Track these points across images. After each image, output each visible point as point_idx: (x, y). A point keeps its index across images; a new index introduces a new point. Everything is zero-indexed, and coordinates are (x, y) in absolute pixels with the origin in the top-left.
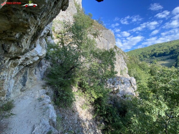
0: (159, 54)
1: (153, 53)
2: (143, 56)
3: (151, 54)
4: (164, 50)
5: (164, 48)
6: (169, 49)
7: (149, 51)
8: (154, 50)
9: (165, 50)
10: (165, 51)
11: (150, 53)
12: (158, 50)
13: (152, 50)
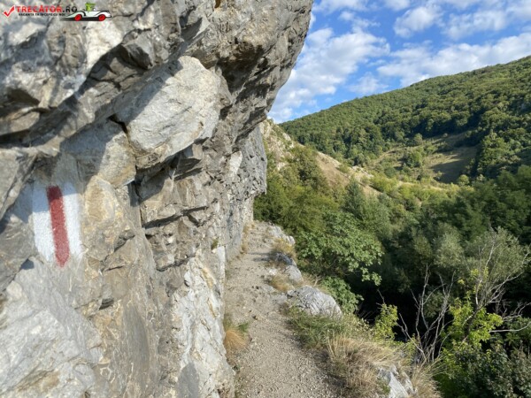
0: (434, 124)
1: (418, 117)
2: (383, 130)
3: (409, 123)
4: (453, 108)
5: (456, 101)
6: (470, 104)
7: (406, 111)
8: (423, 106)
9: (457, 108)
10: (456, 113)
11: (409, 118)
12: (435, 108)
13: (415, 104)
